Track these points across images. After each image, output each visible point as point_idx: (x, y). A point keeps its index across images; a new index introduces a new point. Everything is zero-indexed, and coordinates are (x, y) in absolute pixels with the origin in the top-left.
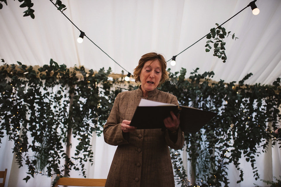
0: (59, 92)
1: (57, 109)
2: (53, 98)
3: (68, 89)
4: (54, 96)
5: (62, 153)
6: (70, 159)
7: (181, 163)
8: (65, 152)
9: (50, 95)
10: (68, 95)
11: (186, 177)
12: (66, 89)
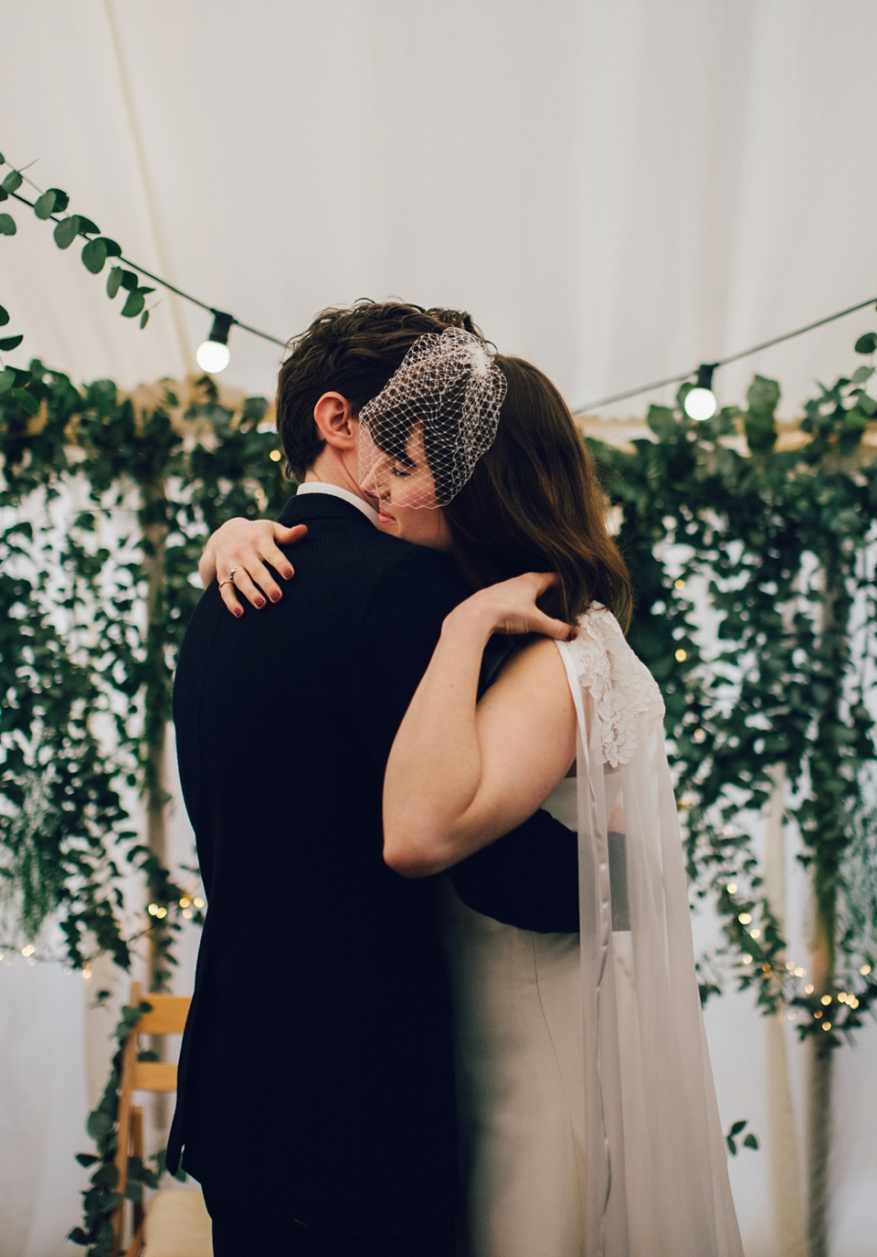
0: (86, 521)
1: (85, 614)
2: (55, 556)
3: (134, 500)
4: (61, 546)
5: (127, 845)
6: (166, 873)
7: (756, 882)
8: (142, 840)
9: (40, 539)
10: (136, 535)
11: (779, 955)
12: (120, 500)
